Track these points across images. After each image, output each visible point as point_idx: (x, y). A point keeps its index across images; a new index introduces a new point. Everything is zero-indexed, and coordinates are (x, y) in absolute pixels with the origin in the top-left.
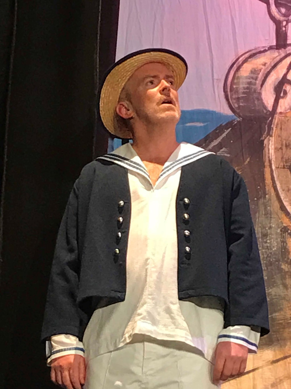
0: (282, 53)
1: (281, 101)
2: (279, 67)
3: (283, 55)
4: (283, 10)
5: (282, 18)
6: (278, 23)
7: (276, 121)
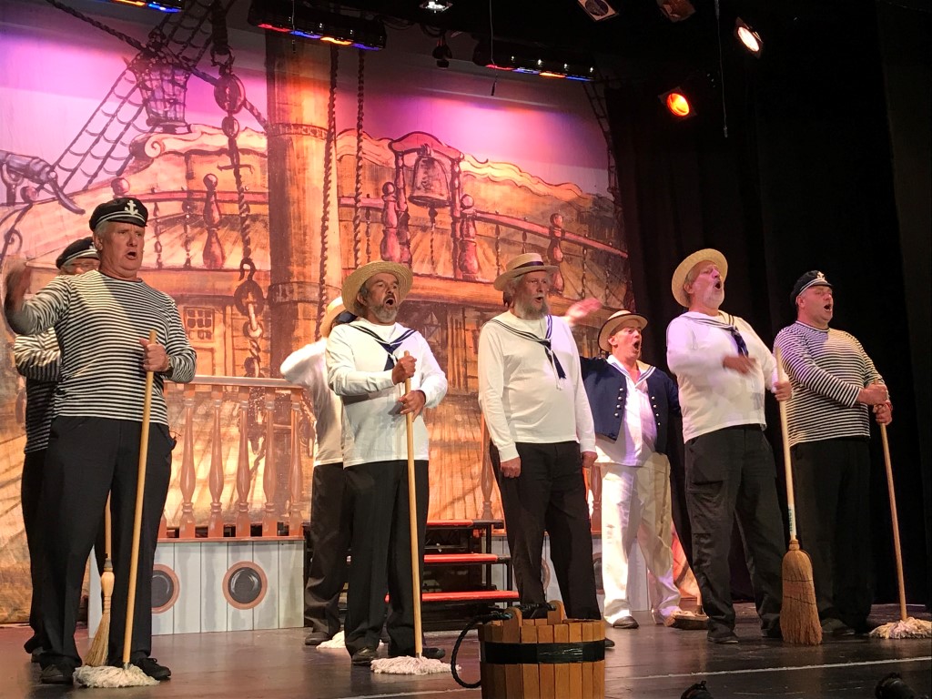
0: (11, 209)
1: (9, 246)
2: (9, 219)
3: (11, 211)
4: (13, 176)
5: (12, 182)
6: (9, 186)
7: (4, 262)
